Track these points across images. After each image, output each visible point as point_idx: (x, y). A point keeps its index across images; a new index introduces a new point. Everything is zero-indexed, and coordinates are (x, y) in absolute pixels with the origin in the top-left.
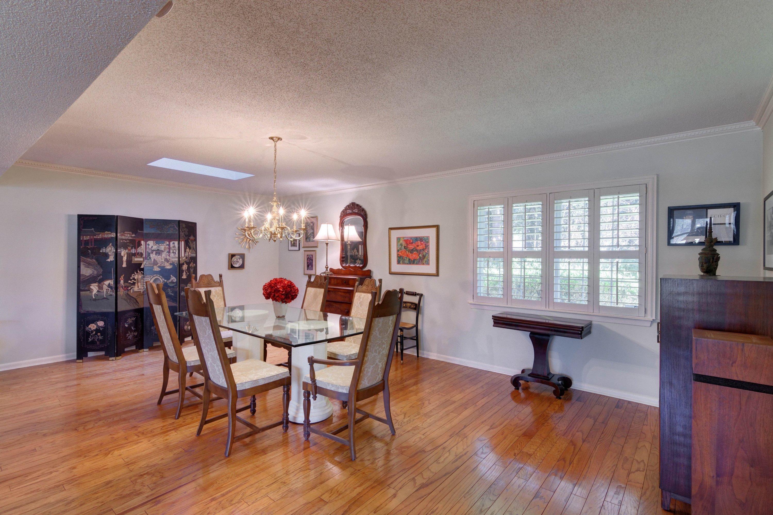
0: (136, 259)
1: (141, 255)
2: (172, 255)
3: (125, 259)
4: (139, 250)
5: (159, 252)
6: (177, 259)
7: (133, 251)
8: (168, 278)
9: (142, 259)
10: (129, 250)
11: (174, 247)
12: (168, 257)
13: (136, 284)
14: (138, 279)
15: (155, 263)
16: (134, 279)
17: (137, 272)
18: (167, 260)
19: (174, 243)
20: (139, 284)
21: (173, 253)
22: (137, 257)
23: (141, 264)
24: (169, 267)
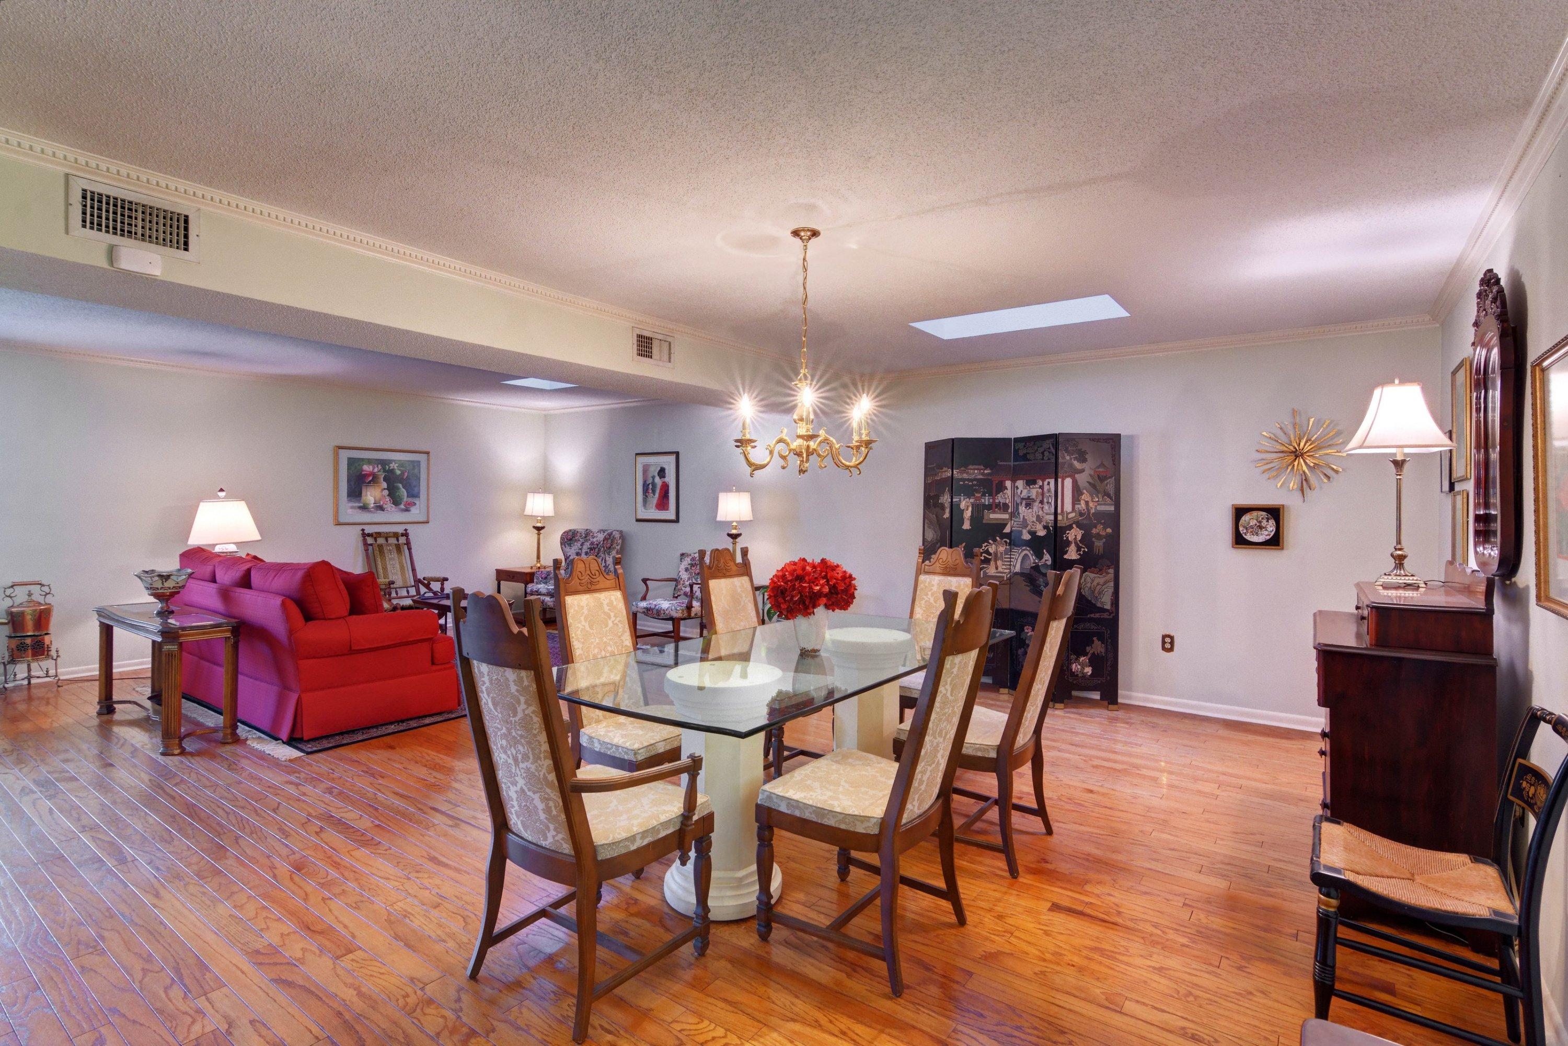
0: (992, 516)
1: (1005, 507)
2: (1046, 507)
3: (968, 514)
4: (1000, 499)
5: (1029, 503)
6: (1052, 517)
7: (986, 500)
8: (1039, 556)
9: (1006, 516)
10: (977, 499)
11: (1049, 491)
12: (1041, 513)
13: (992, 563)
14: (996, 554)
15: (1025, 524)
16: (987, 552)
17: (995, 540)
18: (1039, 519)
19: (1049, 484)
20: (999, 563)
21: (1048, 503)
22: (994, 512)
23: (1005, 525)
24: (1042, 533)
